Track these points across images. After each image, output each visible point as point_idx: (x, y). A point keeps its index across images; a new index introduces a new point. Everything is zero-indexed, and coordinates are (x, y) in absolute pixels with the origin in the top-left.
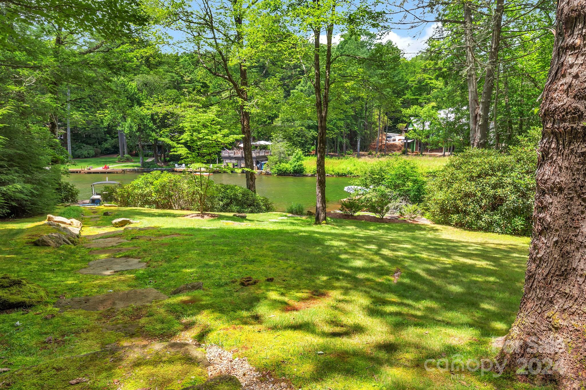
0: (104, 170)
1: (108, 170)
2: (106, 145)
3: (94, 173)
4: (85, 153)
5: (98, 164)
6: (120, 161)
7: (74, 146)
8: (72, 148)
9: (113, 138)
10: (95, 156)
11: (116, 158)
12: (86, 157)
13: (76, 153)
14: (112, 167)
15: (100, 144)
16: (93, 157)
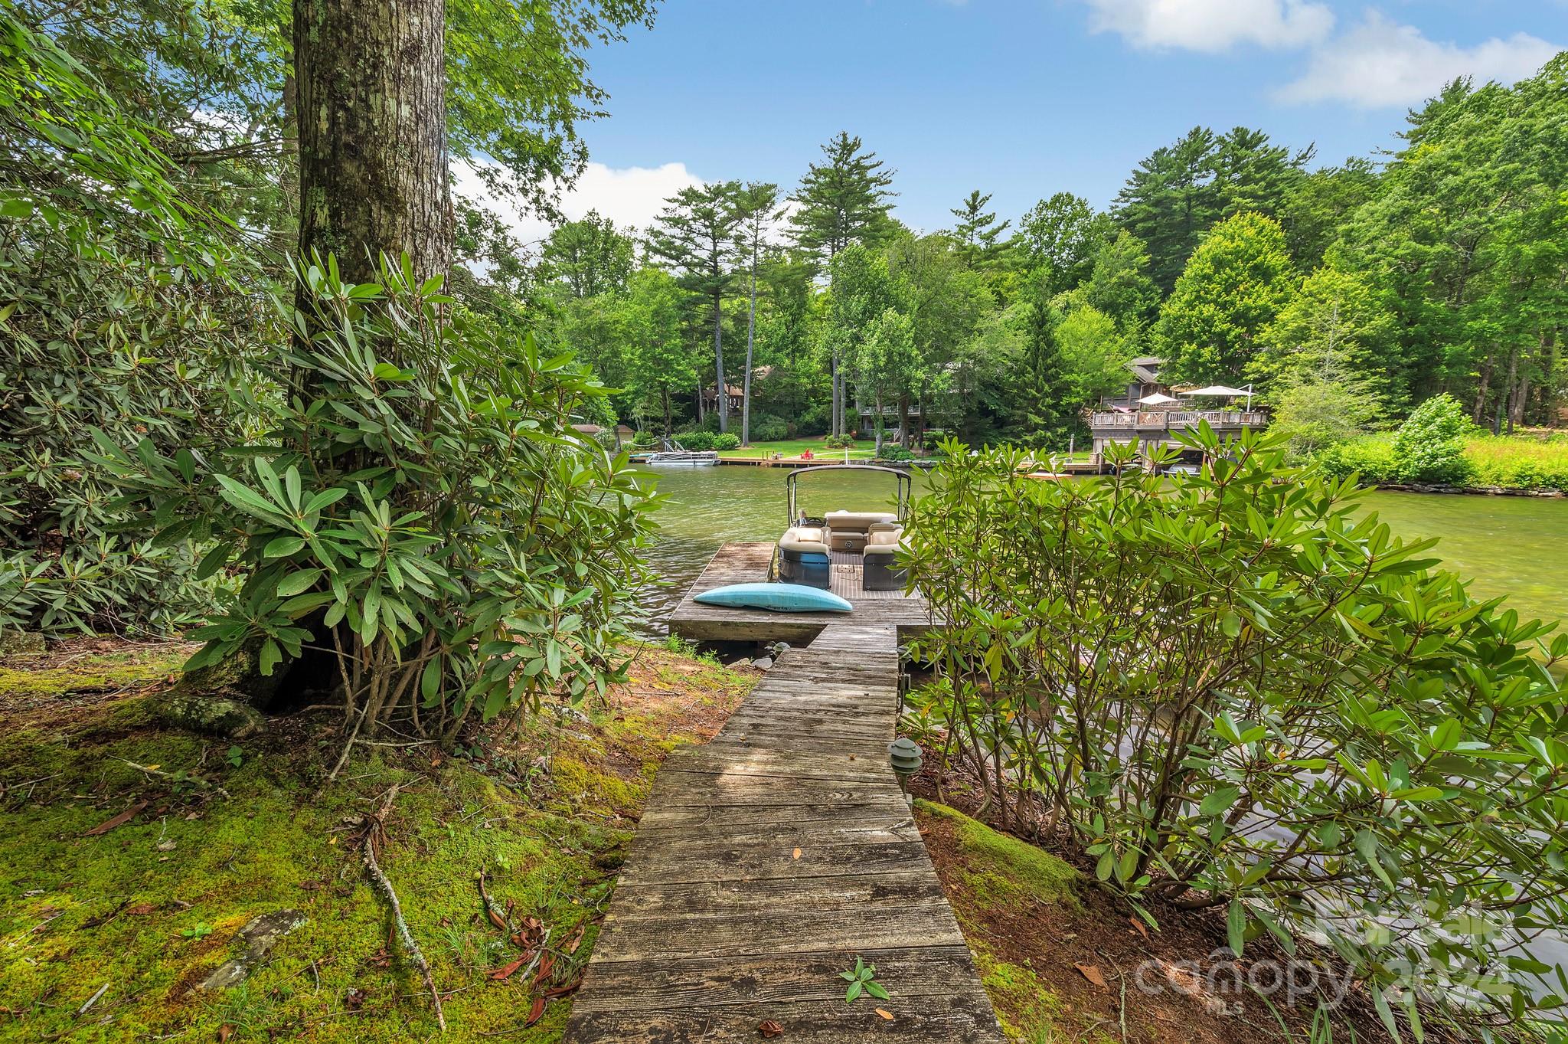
0: (805, 461)
1: (811, 461)
2: (808, 418)
3: (785, 466)
4: (771, 430)
5: (794, 450)
6: (832, 446)
7: (754, 418)
8: (751, 421)
9: (819, 403)
10: (787, 437)
11: (822, 442)
12: (772, 440)
13: (757, 431)
14: (818, 456)
15: (797, 415)
16: (783, 439)
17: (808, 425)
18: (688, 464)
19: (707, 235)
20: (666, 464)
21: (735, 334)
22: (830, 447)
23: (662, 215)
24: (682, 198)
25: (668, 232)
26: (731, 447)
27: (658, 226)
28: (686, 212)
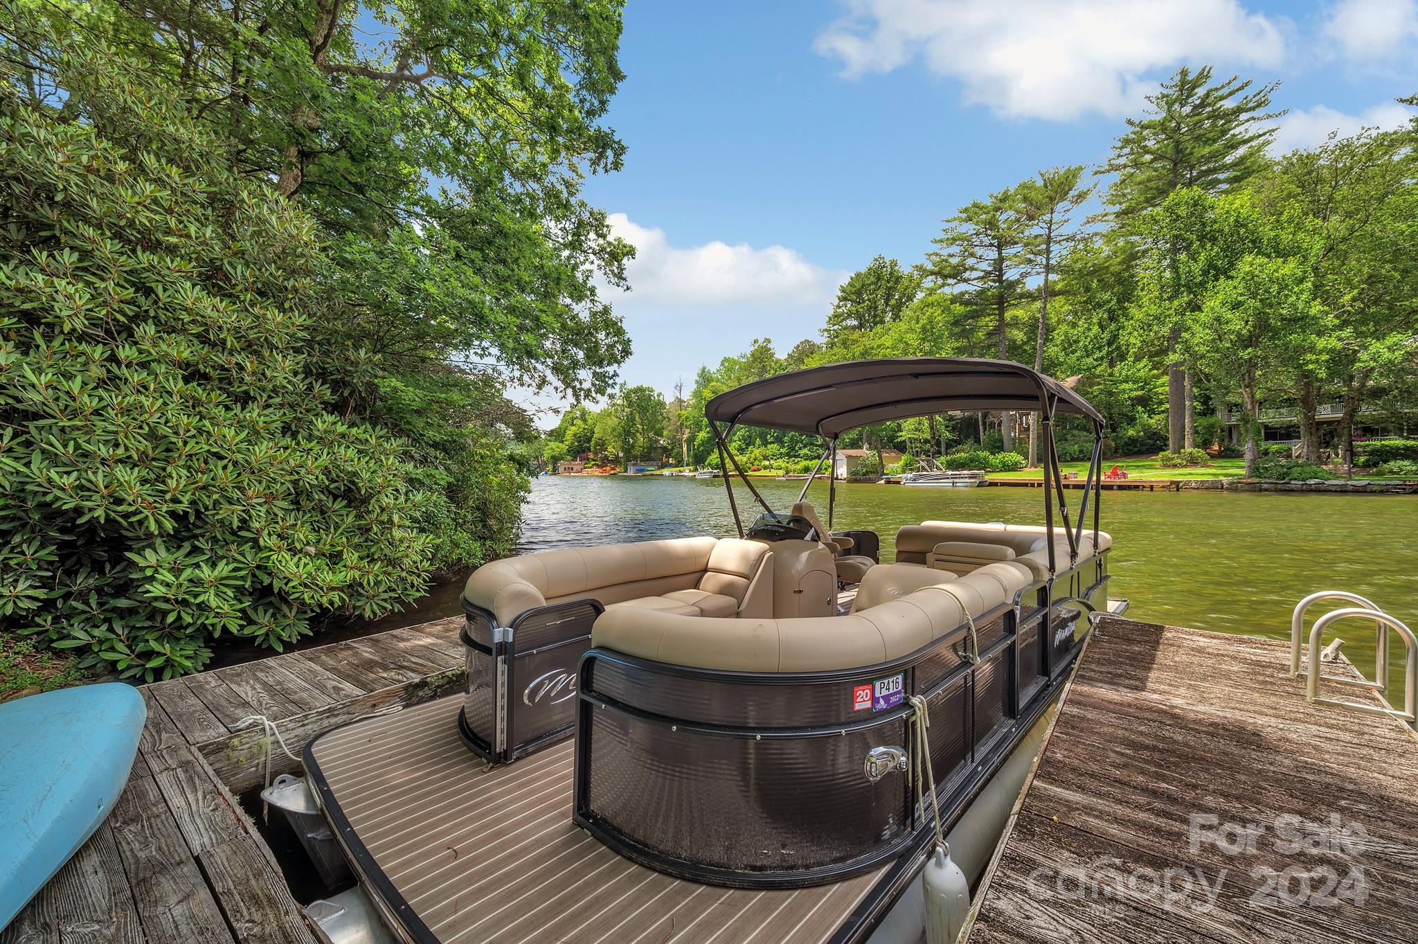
6: (1168, 464)
15: (1116, 429)
17: (1133, 441)
18: (946, 484)
19: (991, 245)
20: (922, 484)
21: (1025, 343)
22: (1165, 466)
23: (943, 236)
24: (964, 216)
25: (945, 252)
26: (1014, 467)
27: (936, 248)
28: (969, 228)
